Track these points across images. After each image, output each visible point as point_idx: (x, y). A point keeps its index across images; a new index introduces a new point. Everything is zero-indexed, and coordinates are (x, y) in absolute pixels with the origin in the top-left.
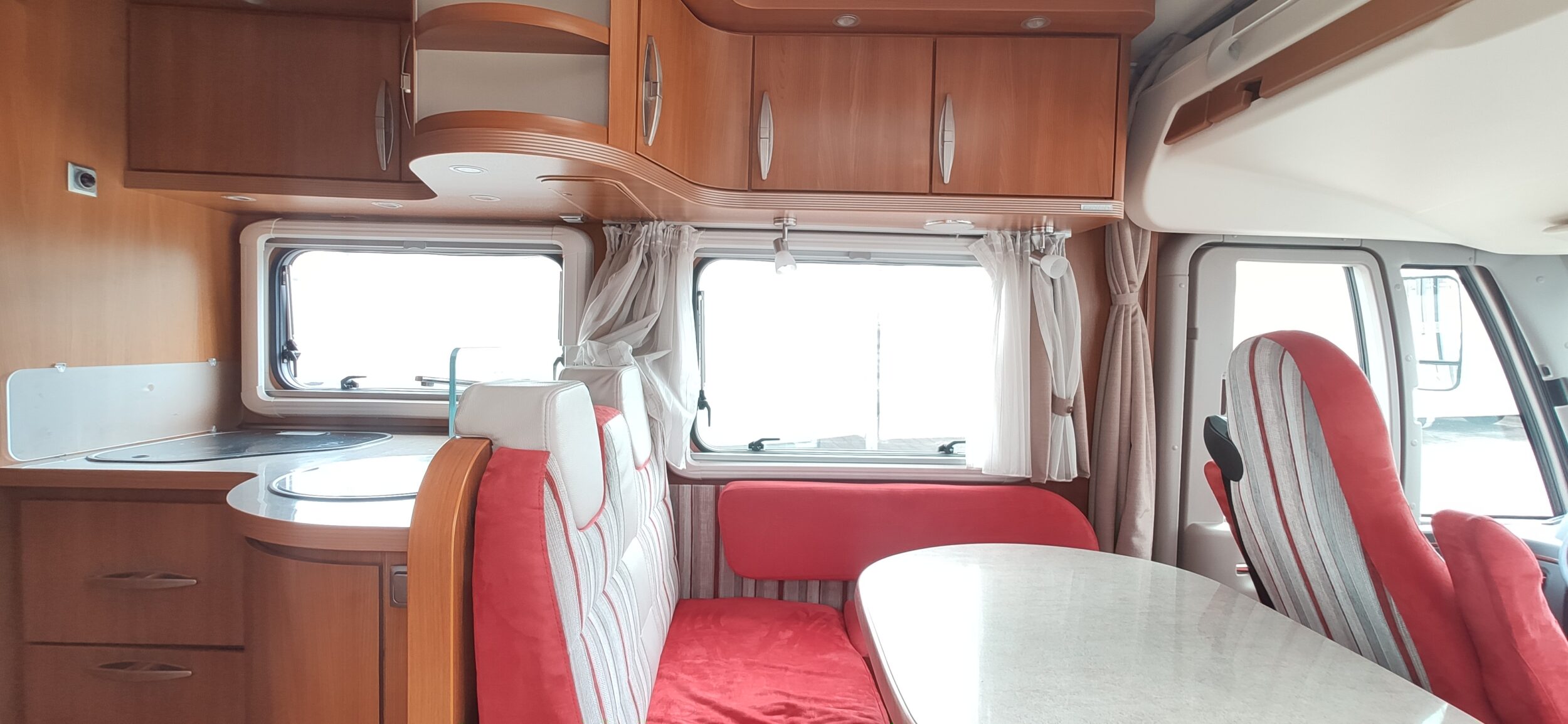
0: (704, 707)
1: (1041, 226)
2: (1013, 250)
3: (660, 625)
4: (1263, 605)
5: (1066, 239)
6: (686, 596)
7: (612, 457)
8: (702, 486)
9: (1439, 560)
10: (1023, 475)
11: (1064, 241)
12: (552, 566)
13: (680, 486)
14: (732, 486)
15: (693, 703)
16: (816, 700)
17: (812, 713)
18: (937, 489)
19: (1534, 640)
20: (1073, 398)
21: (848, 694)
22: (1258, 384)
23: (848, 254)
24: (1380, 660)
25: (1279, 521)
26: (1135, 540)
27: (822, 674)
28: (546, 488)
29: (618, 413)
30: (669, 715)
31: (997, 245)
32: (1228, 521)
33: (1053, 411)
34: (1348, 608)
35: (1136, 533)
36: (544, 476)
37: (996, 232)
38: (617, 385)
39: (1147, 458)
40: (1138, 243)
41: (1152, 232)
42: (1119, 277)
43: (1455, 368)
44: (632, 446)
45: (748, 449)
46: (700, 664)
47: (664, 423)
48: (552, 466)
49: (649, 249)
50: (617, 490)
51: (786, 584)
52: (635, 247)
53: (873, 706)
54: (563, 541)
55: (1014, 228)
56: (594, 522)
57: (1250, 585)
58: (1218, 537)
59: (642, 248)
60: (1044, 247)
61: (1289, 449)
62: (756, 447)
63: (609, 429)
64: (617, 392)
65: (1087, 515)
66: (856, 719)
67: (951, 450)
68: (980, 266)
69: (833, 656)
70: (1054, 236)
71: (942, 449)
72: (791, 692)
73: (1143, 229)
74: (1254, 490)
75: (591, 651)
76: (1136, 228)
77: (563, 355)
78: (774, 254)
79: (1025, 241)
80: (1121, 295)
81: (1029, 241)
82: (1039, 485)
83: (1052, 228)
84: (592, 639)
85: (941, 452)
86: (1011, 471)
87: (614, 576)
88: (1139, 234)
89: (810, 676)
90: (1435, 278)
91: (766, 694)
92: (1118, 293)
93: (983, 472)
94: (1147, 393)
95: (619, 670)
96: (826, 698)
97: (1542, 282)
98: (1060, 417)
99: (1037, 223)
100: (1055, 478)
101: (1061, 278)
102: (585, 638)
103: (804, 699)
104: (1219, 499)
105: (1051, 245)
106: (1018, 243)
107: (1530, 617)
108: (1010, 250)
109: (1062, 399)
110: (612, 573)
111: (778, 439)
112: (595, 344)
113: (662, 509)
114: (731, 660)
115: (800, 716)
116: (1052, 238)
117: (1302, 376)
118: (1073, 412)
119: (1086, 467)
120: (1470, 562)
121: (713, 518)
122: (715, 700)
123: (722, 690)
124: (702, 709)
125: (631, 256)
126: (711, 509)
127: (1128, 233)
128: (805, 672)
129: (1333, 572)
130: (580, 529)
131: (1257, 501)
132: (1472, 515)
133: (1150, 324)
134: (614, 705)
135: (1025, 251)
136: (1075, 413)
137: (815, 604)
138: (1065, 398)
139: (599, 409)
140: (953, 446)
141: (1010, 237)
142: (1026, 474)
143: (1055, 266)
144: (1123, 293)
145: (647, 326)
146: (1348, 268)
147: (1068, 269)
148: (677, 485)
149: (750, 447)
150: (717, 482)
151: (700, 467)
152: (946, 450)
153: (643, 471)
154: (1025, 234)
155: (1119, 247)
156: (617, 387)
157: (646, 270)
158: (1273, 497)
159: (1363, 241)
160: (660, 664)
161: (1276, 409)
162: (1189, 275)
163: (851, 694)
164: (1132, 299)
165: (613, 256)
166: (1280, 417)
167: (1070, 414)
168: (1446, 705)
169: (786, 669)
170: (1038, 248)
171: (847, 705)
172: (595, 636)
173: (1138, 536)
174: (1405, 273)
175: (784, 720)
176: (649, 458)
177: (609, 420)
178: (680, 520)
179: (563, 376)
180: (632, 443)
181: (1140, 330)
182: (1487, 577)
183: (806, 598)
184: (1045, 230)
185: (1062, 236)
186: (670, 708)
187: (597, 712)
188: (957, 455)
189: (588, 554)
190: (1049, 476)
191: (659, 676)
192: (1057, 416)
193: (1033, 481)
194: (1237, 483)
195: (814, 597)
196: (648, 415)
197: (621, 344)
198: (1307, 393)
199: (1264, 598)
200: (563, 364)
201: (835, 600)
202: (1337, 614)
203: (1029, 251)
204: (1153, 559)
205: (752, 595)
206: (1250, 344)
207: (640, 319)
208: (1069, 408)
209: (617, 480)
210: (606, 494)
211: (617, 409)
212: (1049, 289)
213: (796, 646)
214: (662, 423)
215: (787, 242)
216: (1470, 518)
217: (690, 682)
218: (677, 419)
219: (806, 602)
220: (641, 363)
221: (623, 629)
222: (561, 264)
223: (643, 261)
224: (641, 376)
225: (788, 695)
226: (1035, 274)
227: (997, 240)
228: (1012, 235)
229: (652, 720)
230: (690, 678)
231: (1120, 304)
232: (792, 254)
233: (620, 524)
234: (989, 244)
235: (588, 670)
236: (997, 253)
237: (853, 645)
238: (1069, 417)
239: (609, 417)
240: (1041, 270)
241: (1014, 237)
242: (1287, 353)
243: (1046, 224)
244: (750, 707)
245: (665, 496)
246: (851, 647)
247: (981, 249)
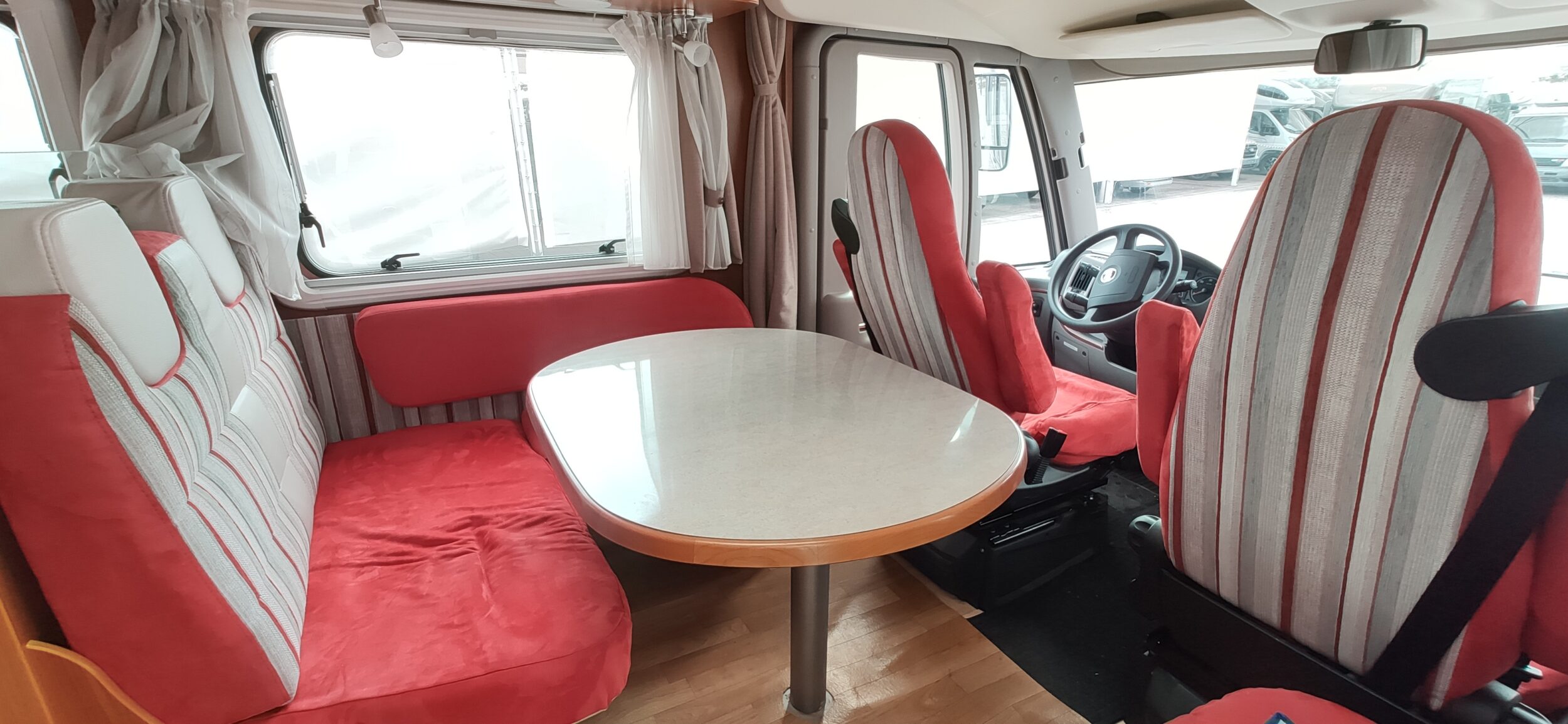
0: (378, 542)
1: (682, 8)
2: (655, 34)
3: (306, 474)
4: (876, 353)
5: (708, 24)
6: (336, 438)
7: (181, 294)
8: (330, 316)
9: (978, 296)
10: (683, 267)
11: (705, 26)
12: (118, 433)
13: (299, 320)
14: (368, 312)
15: (365, 541)
16: (502, 507)
17: (500, 519)
18: (602, 290)
19: (1025, 346)
20: (723, 189)
21: (534, 494)
22: (869, 167)
23: (468, 31)
24: (945, 378)
25: (884, 283)
26: (783, 315)
27: (504, 483)
28: (77, 342)
29: (178, 238)
30: (338, 559)
31: (638, 28)
32: (851, 288)
33: (705, 203)
34: (926, 344)
35: (783, 308)
36: (69, 327)
37: (636, 12)
38: (165, 202)
39: (790, 241)
40: (775, 32)
41: (787, 21)
42: (759, 65)
43: (1005, 151)
44: (211, 278)
45: (382, 269)
46: (365, 503)
47: (256, 248)
48: (79, 311)
49: (170, 9)
50: (200, 333)
51: (454, 406)
52: (145, 7)
53: (559, 499)
54: (126, 402)
55: (654, 10)
56: (173, 373)
57: (868, 339)
58: (846, 303)
59: (157, 8)
60: (686, 32)
61: (890, 223)
62: (391, 265)
63: (166, 259)
64: (168, 211)
65: (743, 300)
66: (544, 513)
67: (612, 249)
68: (622, 51)
69: (515, 464)
70: (696, 20)
71: (602, 249)
72: (474, 505)
73: (779, 18)
74: (868, 260)
75: (208, 517)
76: (772, 16)
77: (62, 165)
78: (368, 27)
79: (667, 25)
80: (762, 85)
81: (671, 25)
82: (698, 275)
83: (693, 11)
84: (208, 505)
85: (602, 253)
86: (671, 264)
87: (223, 432)
88: (775, 23)
89: (494, 487)
90: (998, 76)
91: (447, 514)
92: (759, 84)
93: (645, 268)
94: (788, 181)
95: (256, 529)
96: (512, 502)
97: (1057, 82)
98: (713, 208)
99: (678, 5)
100: (712, 267)
101: (705, 65)
102: (196, 505)
103: (489, 508)
104: (844, 271)
105: (693, 30)
106: (660, 27)
107: (1025, 330)
108: (652, 34)
109: (714, 191)
110: (219, 429)
111: (417, 254)
112: (113, 148)
113: (278, 349)
114: (404, 490)
115: (488, 524)
116: (695, 23)
117: (899, 160)
118: (724, 203)
119: (739, 255)
120: (995, 296)
121: (351, 350)
122: (390, 532)
123: (397, 521)
124: (378, 544)
125: (141, 20)
126: (346, 342)
127: (766, 21)
128: (487, 484)
129: (917, 318)
130: (152, 386)
131: (870, 269)
132: (998, 263)
133: (789, 114)
134: (258, 565)
135: (668, 36)
136: (726, 205)
137: (490, 420)
138: (716, 190)
139: (144, 235)
140: (613, 245)
141: (651, 18)
142: (685, 266)
143: (697, 54)
144: (763, 84)
145: (196, 122)
146: (939, 64)
147: (711, 57)
148: (294, 320)
149: (383, 267)
150: (349, 310)
151: (321, 295)
152: (607, 249)
153: (238, 307)
154: (667, 17)
155: (757, 35)
156: (166, 205)
157: (173, 41)
158: (880, 264)
159: (950, 41)
160: (315, 513)
161: (881, 190)
162: (819, 67)
163: (537, 494)
164: (771, 89)
165: (109, 19)
166: (883, 195)
167: (721, 205)
168: (978, 399)
169: (467, 486)
170: (680, 33)
171: (535, 504)
172: (211, 500)
173: (784, 311)
174: (978, 71)
175: (470, 531)
176: (244, 292)
177: (164, 247)
178: (308, 359)
179: (68, 192)
180: (209, 274)
181: (779, 121)
182: (1004, 305)
183: (479, 415)
184: (686, 12)
185: (703, 21)
186: (337, 552)
187: (235, 576)
188: (618, 254)
189: (174, 412)
190: (706, 266)
191: (317, 525)
192: (710, 208)
193: (692, 272)
194: (855, 255)
195: (488, 412)
196: (229, 239)
197: (159, 147)
198: (902, 174)
199: (876, 347)
200: (66, 177)
201: (511, 411)
202: (920, 350)
203: (672, 36)
204: (798, 328)
205: (418, 424)
206: (863, 132)
207: (182, 113)
208: (721, 199)
209: (198, 322)
210: (184, 340)
211: (174, 232)
212: (694, 79)
213: (474, 462)
214: (252, 247)
215: (381, 11)
216: (997, 266)
217: (357, 522)
218: (274, 242)
219: (480, 419)
220: (200, 172)
221: (251, 487)
222: (13, 27)
223: (163, 28)
224: (204, 189)
225: (472, 509)
226: (680, 61)
227: (639, 23)
228: (652, 17)
229: (317, 569)
230: (355, 519)
231: (762, 94)
232: (392, 29)
233: (216, 373)
234: (630, 26)
235: (210, 537)
236: (638, 36)
237: (534, 450)
238: (721, 209)
239: (163, 245)
240: (685, 57)
241: (655, 19)
242: (889, 139)
243: (686, 5)
244: (431, 529)
245: (279, 334)
246: (532, 452)
247: (622, 32)
